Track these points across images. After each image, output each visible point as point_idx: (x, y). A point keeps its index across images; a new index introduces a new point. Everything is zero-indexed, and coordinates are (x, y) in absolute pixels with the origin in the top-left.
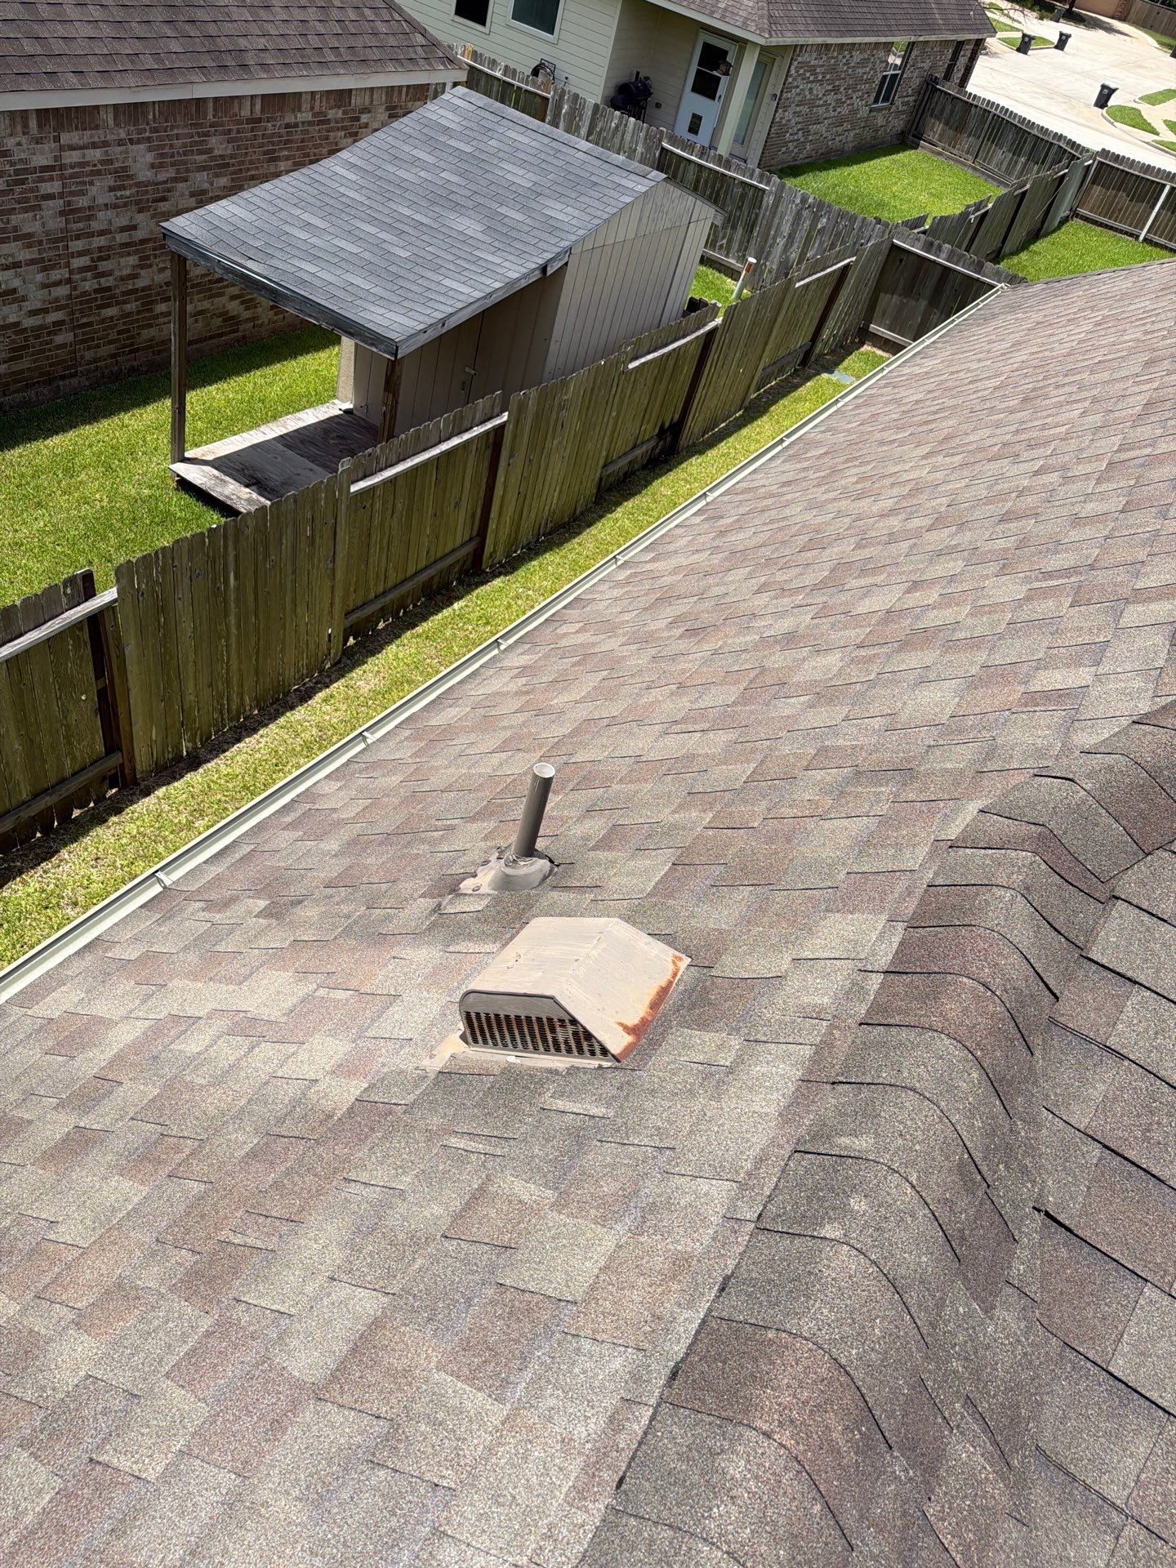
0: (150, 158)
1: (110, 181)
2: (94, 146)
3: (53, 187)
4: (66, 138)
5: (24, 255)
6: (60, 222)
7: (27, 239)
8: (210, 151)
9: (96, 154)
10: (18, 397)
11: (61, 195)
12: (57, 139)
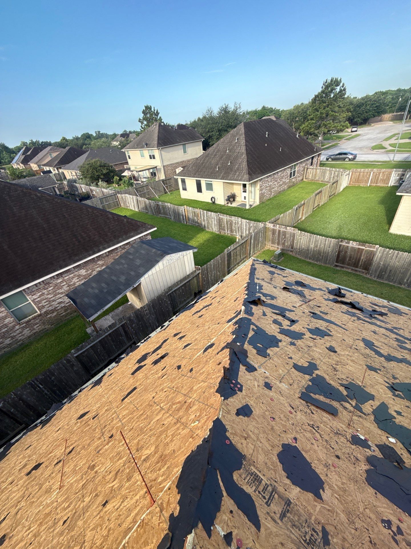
0: (85, 271)
1: (77, 278)
2: (71, 274)
3: (65, 283)
4: (63, 276)
5: (62, 296)
6: (68, 288)
7: (62, 293)
8: (99, 264)
9: (72, 275)
10: (69, 317)
11: (66, 284)
12: (62, 277)
